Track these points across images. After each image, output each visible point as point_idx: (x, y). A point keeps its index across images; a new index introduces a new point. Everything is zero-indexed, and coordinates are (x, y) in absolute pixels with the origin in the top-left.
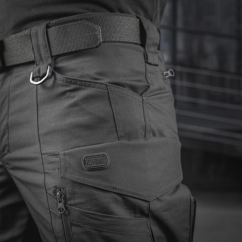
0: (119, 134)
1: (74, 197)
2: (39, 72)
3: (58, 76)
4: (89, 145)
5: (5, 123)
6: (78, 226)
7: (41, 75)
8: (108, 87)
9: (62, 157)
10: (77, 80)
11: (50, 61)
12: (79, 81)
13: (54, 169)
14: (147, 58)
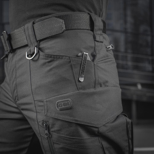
0: (78, 86)
1: (54, 127)
2: (30, 51)
3: (41, 53)
4: (60, 95)
5: (15, 83)
6: (58, 144)
7: (32, 53)
8: (70, 58)
9: (45, 103)
10: (52, 55)
11: (36, 44)
12: (53, 56)
13: (42, 110)
14: (95, 38)
